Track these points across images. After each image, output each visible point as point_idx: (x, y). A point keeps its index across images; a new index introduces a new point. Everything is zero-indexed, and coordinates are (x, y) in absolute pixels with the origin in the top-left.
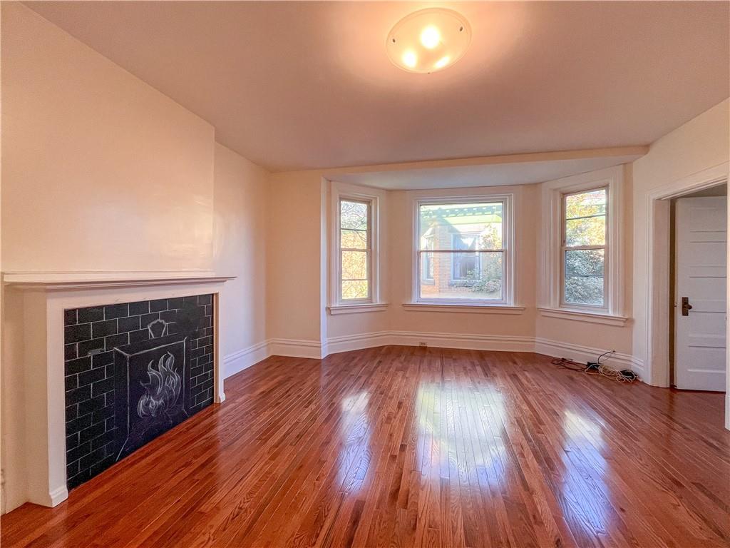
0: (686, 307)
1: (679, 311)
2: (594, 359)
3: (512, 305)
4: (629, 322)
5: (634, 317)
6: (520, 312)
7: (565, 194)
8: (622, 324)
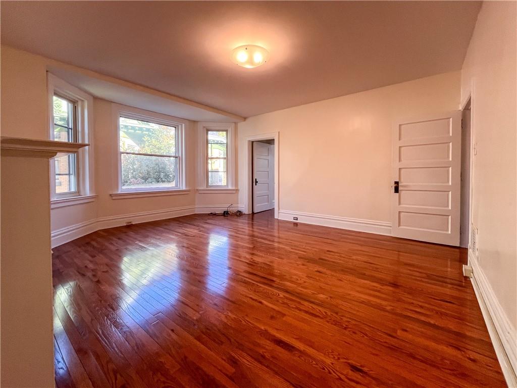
0: (256, 182)
1: (254, 183)
2: (225, 209)
3: (184, 189)
4: (237, 190)
5: (239, 188)
6: (188, 193)
7: (208, 130)
8: (235, 192)
